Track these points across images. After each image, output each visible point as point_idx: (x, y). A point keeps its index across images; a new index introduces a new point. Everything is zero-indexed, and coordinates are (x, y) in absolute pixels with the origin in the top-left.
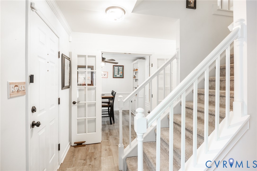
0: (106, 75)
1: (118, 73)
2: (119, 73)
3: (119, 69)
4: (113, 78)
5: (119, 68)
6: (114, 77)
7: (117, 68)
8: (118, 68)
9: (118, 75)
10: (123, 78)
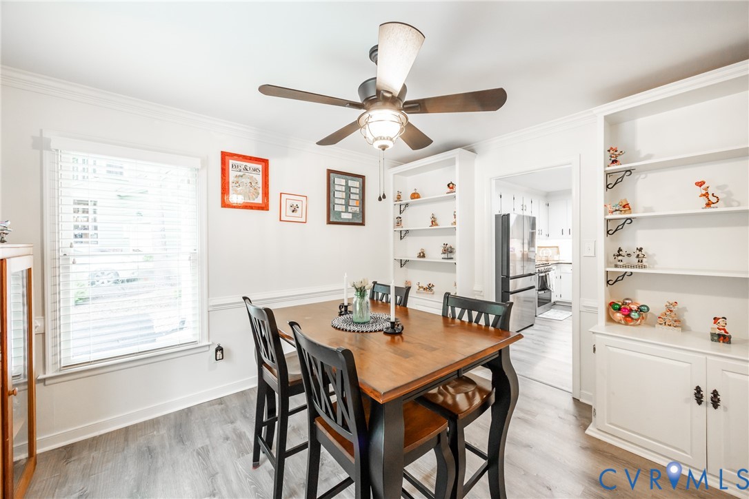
0: (299, 210)
1: (347, 205)
2: (351, 203)
3: (350, 188)
4: (329, 222)
5: (351, 183)
6: (331, 220)
7: (343, 182)
8: (347, 182)
9: (346, 211)
10: (363, 224)
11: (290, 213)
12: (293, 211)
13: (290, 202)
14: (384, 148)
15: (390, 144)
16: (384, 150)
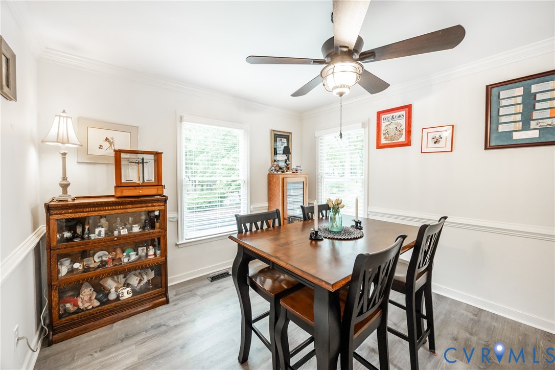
1: (526, 120)
2: (537, 115)
3: (533, 95)
4: (490, 148)
5: (535, 88)
6: (492, 145)
9: (525, 129)
11: (431, 144)
12: (435, 143)
13: (431, 136)
14: (341, 95)
15: (347, 91)
16: (341, 96)
